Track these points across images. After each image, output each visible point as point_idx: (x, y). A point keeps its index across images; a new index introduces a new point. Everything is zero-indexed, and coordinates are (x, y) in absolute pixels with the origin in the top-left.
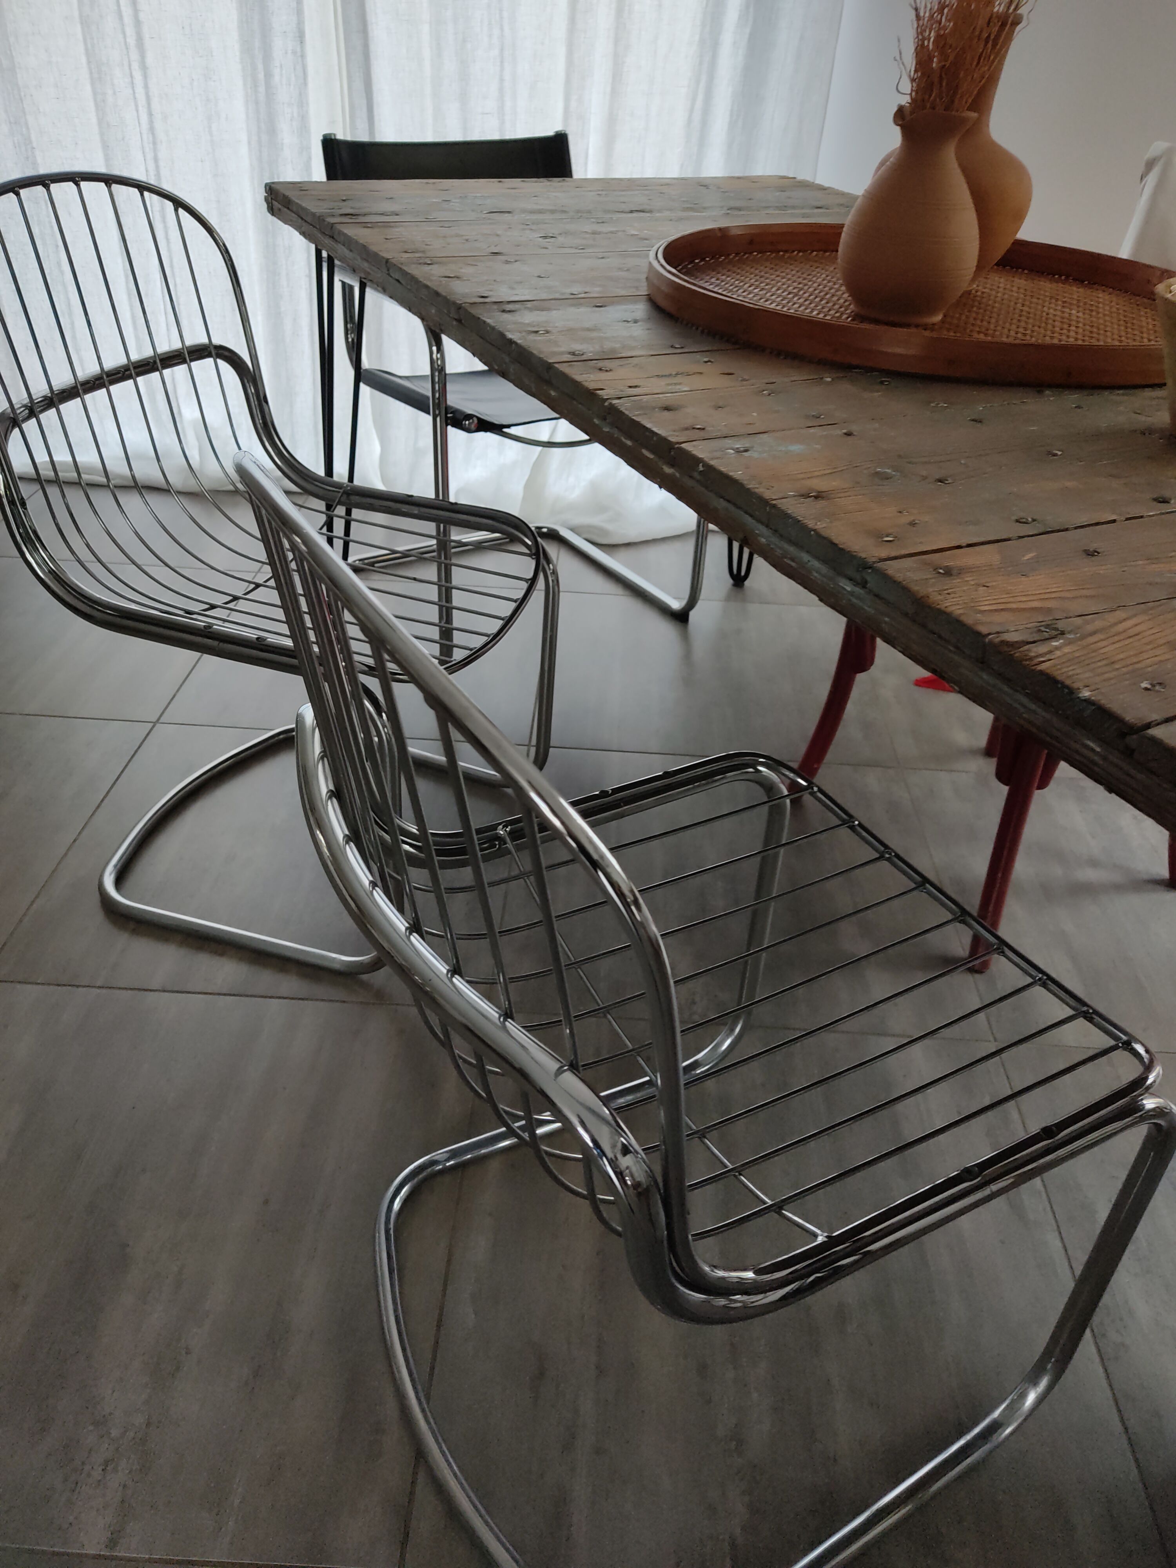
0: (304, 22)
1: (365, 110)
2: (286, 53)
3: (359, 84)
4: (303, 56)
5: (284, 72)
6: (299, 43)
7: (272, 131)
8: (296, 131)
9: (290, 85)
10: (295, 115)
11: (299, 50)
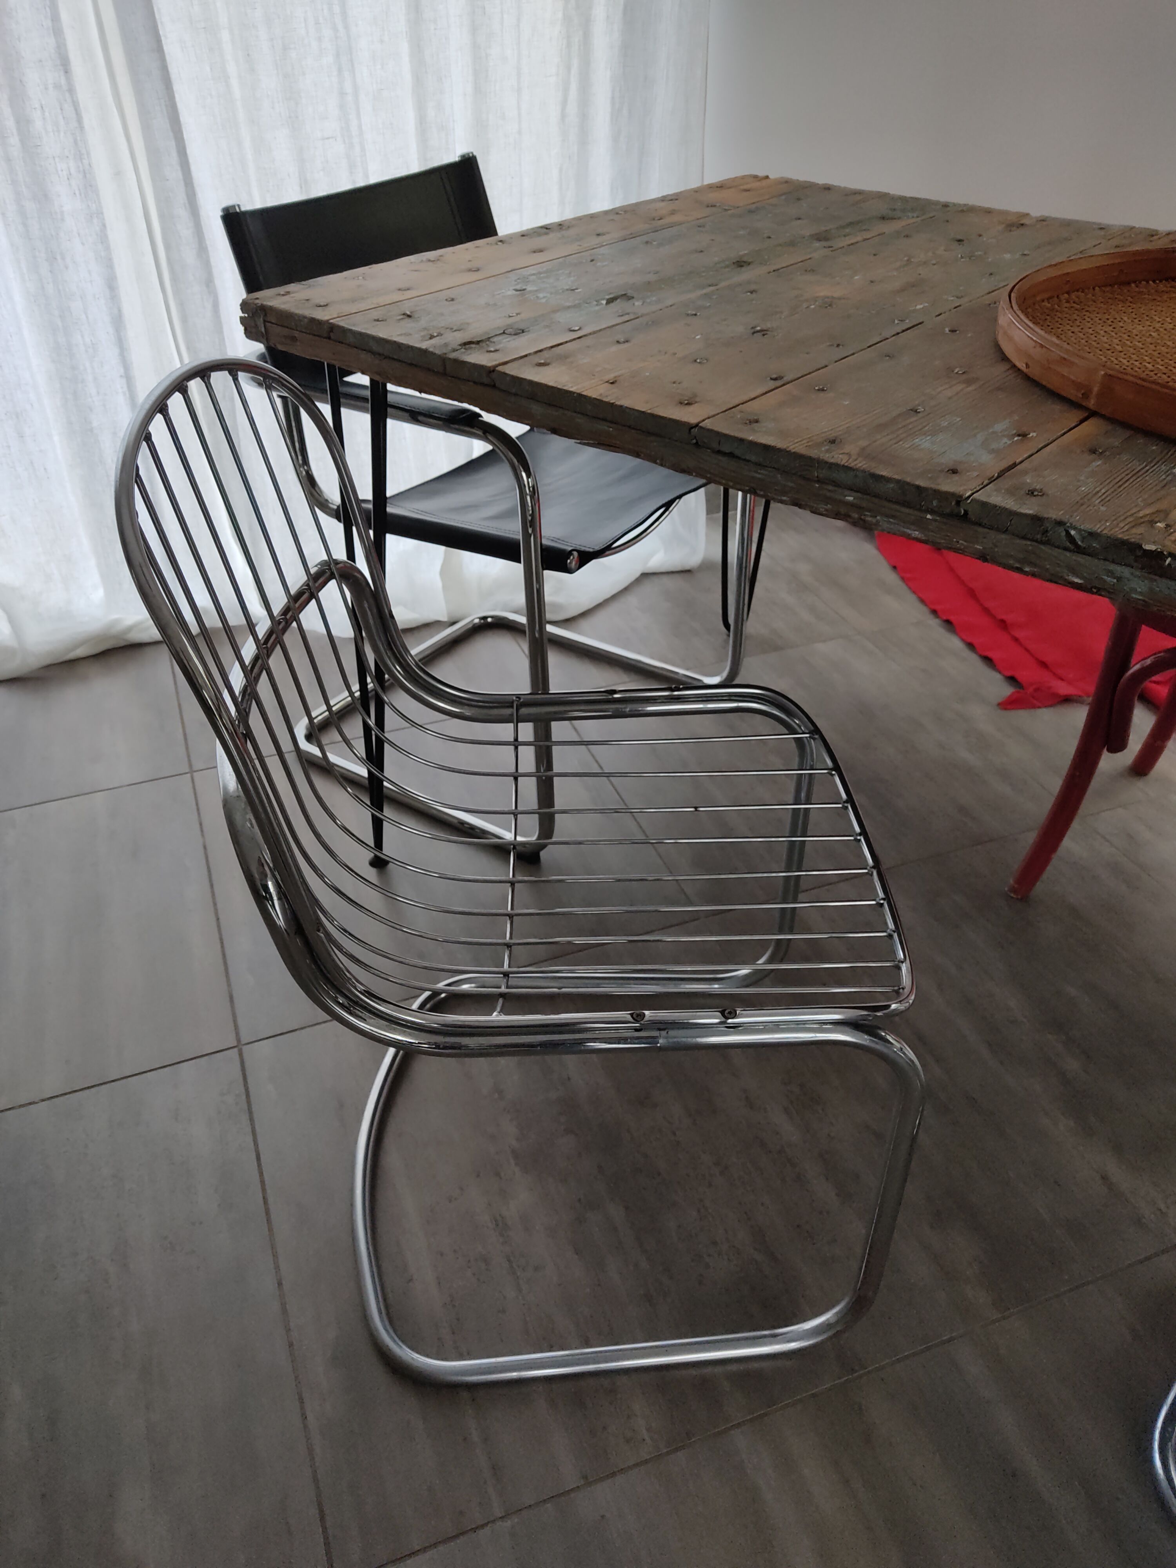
0: (65, 45)
1: (174, 154)
2: (46, 89)
3: (161, 122)
4: (71, 90)
5: (47, 114)
6: (62, 73)
7: (43, 197)
8: (77, 192)
9: (59, 131)
10: (73, 171)
11: (63, 81)
